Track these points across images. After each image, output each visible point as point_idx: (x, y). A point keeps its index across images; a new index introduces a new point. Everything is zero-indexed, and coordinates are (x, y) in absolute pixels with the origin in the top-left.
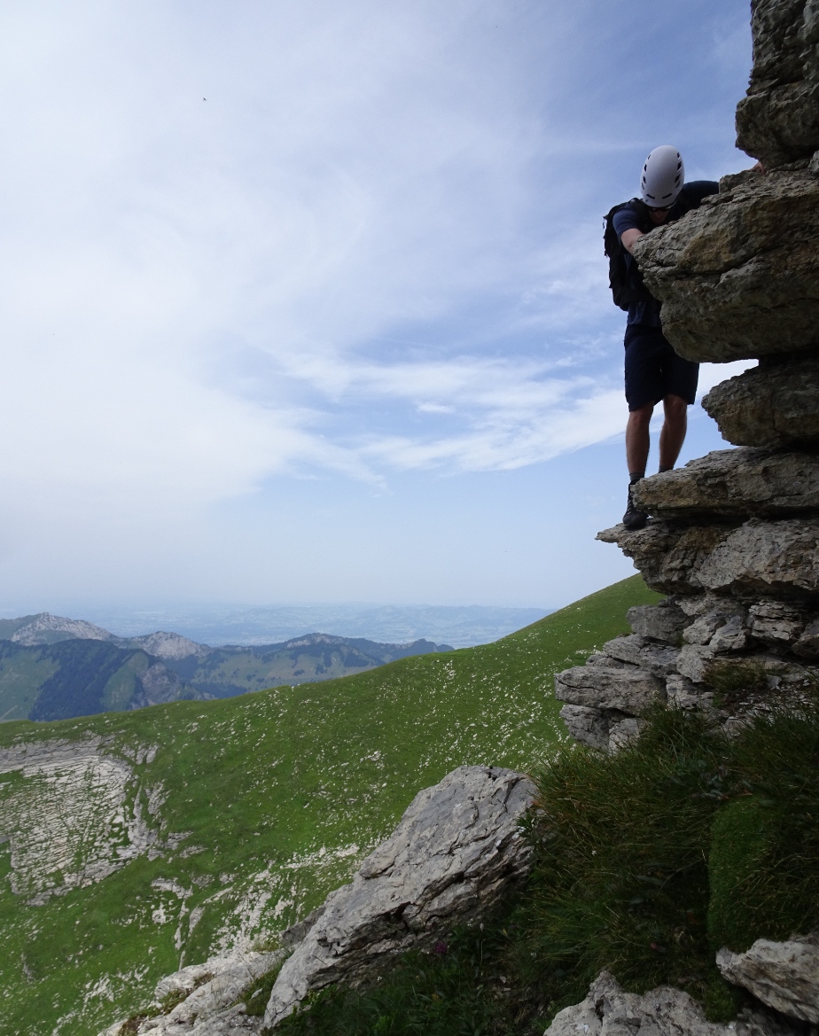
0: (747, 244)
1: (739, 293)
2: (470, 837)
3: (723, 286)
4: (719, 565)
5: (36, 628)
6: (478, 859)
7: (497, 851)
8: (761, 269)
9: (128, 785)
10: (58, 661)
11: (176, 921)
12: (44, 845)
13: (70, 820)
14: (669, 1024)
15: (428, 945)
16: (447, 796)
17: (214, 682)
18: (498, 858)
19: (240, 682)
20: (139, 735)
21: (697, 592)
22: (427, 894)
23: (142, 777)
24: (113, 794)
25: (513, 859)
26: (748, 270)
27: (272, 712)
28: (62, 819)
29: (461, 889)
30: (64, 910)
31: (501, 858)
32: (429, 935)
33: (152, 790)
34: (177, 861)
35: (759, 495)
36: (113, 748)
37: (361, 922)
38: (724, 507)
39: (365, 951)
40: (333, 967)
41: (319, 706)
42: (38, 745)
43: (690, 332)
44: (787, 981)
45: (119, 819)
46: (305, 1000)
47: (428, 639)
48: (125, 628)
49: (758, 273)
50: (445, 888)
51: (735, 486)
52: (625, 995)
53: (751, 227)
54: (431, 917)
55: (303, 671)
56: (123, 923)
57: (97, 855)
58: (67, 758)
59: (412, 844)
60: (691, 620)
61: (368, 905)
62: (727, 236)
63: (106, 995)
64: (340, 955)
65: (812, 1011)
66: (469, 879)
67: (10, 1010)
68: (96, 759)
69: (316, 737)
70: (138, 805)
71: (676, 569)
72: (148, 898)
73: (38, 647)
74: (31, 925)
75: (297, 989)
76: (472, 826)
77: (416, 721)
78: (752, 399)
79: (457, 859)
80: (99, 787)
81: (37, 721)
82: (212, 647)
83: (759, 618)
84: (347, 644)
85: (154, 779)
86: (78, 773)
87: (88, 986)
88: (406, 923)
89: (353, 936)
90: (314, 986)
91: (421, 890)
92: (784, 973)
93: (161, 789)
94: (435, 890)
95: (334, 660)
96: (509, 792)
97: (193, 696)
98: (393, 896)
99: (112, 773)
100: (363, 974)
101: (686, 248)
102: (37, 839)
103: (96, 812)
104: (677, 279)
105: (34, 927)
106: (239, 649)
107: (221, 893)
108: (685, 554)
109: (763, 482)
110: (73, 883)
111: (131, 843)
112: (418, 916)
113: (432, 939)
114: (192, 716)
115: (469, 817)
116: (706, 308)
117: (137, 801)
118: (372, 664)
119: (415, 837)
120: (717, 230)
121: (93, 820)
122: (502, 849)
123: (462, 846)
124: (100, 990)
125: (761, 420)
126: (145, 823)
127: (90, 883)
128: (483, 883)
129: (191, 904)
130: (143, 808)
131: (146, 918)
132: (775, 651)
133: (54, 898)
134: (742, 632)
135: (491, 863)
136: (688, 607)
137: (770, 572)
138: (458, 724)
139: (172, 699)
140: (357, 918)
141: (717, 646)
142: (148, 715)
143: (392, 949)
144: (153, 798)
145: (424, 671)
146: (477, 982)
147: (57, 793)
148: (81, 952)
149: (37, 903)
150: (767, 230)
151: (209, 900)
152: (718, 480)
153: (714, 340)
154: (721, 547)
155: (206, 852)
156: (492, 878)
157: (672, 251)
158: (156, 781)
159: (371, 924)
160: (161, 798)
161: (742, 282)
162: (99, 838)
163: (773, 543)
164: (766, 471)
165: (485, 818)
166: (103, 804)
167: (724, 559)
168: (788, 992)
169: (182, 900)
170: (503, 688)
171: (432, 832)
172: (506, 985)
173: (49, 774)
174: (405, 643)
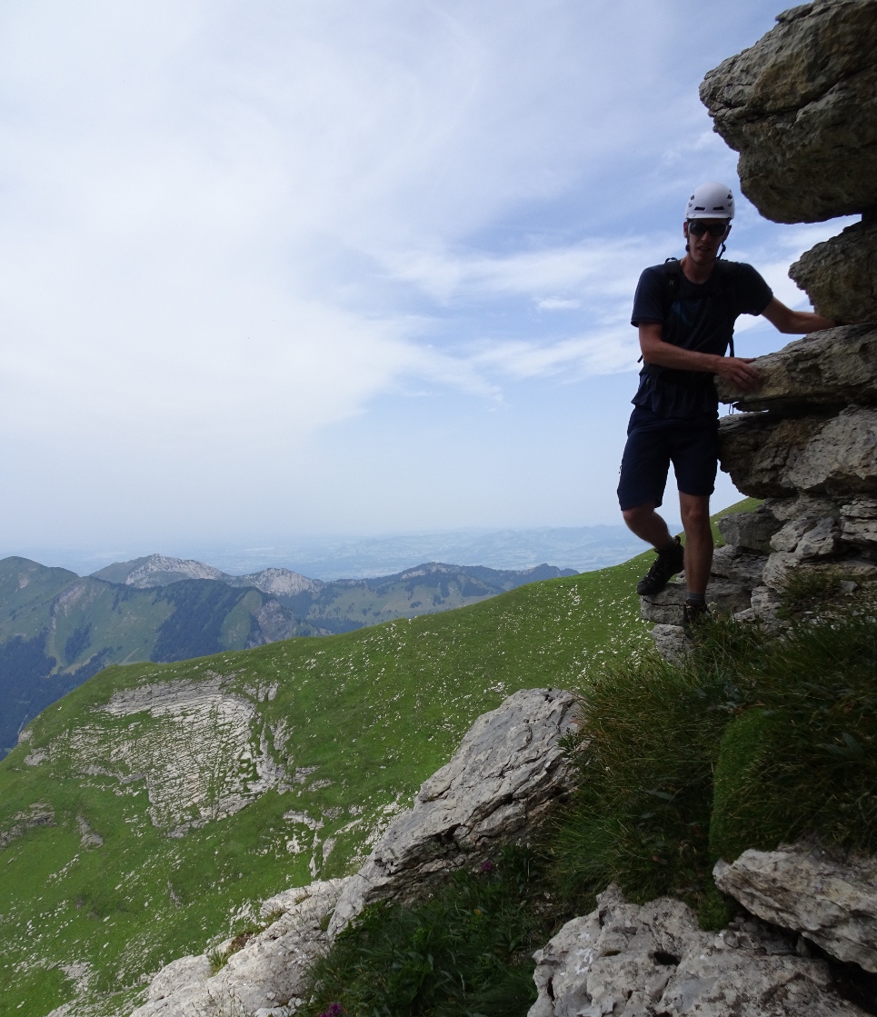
0: (827, 69)
1: (818, 133)
2: (521, 759)
3: (800, 125)
4: (813, 462)
5: (149, 571)
6: (527, 780)
7: (545, 773)
8: (844, 99)
9: (253, 721)
10: (173, 603)
11: (309, 851)
12: (178, 781)
13: (200, 757)
14: (662, 933)
15: (479, 864)
16: (505, 719)
17: (329, 617)
18: (547, 779)
19: (356, 617)
20: (259, 672)
21: (790, 494)
22: (476, 816)
23: (265, 715)
24: (239, 731)
25: (562, 781)
26: (828, 103)
27: (391, 645)
28: (193, 757)
29: (509, 810)
30: (203, 841)
31: (550, 779)
32: (478, 855)
33: (276, 727)
34: (306, 794)
35: (856, 378)
36: (235, 687)
37: (412, 843)
38: (818, 395)
39: (418, 870)
40: (387, 885)
41: (438, 638)
42: (163, 686)
43: (772, 187)
44: (769, 889)
45: (247, 756)
46: (361, 916)
47: (550, 564)
48: (237, 567)
49: (840, 104)
50: (495, 810)
51: (829, 369)
52: (627, 906)
53: (831, 45)
54: (480, 838)
55: (419, 603)
56: (260, 853)
57: (229, 789)
58: (190, 697)
59: (468, 768)
60: (779, 525)
61: (421, 827)
62: (803, 61)
63: (249, 918)
64: (393, 874)
65: (792, 918)
66: (517, 800)
67: (163, 932)
68: (219, 698)
69: (437, 669)
70: (264, 742)
71: (767, 470)
72: (281, 830)
73: (152, 590)
74: (174, 856)
75: (355, 905)
76: (525, 748)
77: (540, 650)
78: (846, 263)
79: (507, 781)
80: (224, 725)
81: (159, 663)
82: (325, 581)
83: (850, 518)
84: (464, 572)
85: (278, 716)
86: (203, 712)
87: (232, 911)
88: (456, 843)
89: (405, 856)
90: (370, 903)
91: (470, 812)
92: (766, 882)
93: (284, 725)
94: (484, 811)
95: (451, 590)
96: (563, 713)
97: (309, 632)
98: (446, 818)
99: (236, 711)
100: (417, 892)
101: (757, 81)
102: (171, 776)
103: (224, 749)
104: (748, 121)
105: (177, 857)
106: (353, 582)
107: (351, 825)
108: (776, 452)
109: (861, 362)
110: (208, 817)
111: (260, 778)
112: (468, 837)
113: (482, 859)
114: (310, 653)
115: (522, 740)
116: (784, 155)
117: (262, 738)
118: (492, 593)
119: (470, 761)
120: (791, 55)
121: (222, 757)
122: (551, 770)
123: (513, 768)
124: (243, 914)
125: (856, 287)
126: (272, 759)
127: (225, 816)
128: (532, 804)
129: (323, 835)
130: (269, 745)
131: (281, 849)
132: (868, 555)
133: (192, 830)
134: (831, 535)
135: (539, 785)
136: (780, 512)
137: (864, 467)
138: (585, 652)
139: (288, 636)
140: (409, 840)
141: (802, 552)
142: (265, 654)
143: (443, 868)
144: (278, 734)
145: (547, 597)
146: (522, 897)
147: (185, 732)
148: (223, 880)
149: (177, 835)
150: (851, 47)
151: (340, 831)
152: (810, 363)
153: (801, 193)
154: (815, 440)
155: (334, 785)
156: (541, 799)
157: (741, 88)
158: (280, 718)
159: (423, 844)
160: (285, 734)
161: (822, 118)
162: (230, 774)
163: (869, 432)
164: (864, 348)
165: (538, 740)
166: (230, 741)
167: (818, 455)
168: (771, 900)
169: (314, 831)
170: (633, 613)
171: (487, 756)
172: (549, 901)
173: (175, 713)
174: (526, 569)
